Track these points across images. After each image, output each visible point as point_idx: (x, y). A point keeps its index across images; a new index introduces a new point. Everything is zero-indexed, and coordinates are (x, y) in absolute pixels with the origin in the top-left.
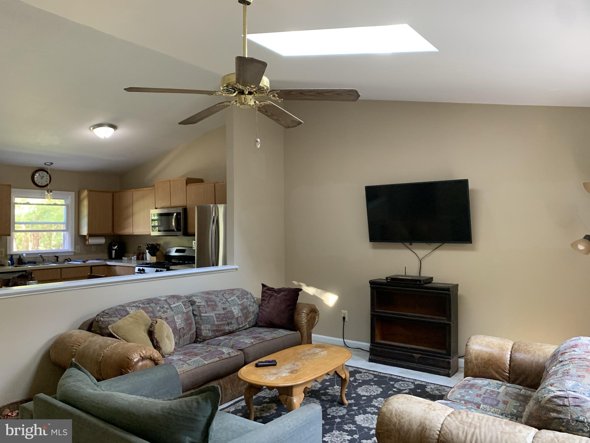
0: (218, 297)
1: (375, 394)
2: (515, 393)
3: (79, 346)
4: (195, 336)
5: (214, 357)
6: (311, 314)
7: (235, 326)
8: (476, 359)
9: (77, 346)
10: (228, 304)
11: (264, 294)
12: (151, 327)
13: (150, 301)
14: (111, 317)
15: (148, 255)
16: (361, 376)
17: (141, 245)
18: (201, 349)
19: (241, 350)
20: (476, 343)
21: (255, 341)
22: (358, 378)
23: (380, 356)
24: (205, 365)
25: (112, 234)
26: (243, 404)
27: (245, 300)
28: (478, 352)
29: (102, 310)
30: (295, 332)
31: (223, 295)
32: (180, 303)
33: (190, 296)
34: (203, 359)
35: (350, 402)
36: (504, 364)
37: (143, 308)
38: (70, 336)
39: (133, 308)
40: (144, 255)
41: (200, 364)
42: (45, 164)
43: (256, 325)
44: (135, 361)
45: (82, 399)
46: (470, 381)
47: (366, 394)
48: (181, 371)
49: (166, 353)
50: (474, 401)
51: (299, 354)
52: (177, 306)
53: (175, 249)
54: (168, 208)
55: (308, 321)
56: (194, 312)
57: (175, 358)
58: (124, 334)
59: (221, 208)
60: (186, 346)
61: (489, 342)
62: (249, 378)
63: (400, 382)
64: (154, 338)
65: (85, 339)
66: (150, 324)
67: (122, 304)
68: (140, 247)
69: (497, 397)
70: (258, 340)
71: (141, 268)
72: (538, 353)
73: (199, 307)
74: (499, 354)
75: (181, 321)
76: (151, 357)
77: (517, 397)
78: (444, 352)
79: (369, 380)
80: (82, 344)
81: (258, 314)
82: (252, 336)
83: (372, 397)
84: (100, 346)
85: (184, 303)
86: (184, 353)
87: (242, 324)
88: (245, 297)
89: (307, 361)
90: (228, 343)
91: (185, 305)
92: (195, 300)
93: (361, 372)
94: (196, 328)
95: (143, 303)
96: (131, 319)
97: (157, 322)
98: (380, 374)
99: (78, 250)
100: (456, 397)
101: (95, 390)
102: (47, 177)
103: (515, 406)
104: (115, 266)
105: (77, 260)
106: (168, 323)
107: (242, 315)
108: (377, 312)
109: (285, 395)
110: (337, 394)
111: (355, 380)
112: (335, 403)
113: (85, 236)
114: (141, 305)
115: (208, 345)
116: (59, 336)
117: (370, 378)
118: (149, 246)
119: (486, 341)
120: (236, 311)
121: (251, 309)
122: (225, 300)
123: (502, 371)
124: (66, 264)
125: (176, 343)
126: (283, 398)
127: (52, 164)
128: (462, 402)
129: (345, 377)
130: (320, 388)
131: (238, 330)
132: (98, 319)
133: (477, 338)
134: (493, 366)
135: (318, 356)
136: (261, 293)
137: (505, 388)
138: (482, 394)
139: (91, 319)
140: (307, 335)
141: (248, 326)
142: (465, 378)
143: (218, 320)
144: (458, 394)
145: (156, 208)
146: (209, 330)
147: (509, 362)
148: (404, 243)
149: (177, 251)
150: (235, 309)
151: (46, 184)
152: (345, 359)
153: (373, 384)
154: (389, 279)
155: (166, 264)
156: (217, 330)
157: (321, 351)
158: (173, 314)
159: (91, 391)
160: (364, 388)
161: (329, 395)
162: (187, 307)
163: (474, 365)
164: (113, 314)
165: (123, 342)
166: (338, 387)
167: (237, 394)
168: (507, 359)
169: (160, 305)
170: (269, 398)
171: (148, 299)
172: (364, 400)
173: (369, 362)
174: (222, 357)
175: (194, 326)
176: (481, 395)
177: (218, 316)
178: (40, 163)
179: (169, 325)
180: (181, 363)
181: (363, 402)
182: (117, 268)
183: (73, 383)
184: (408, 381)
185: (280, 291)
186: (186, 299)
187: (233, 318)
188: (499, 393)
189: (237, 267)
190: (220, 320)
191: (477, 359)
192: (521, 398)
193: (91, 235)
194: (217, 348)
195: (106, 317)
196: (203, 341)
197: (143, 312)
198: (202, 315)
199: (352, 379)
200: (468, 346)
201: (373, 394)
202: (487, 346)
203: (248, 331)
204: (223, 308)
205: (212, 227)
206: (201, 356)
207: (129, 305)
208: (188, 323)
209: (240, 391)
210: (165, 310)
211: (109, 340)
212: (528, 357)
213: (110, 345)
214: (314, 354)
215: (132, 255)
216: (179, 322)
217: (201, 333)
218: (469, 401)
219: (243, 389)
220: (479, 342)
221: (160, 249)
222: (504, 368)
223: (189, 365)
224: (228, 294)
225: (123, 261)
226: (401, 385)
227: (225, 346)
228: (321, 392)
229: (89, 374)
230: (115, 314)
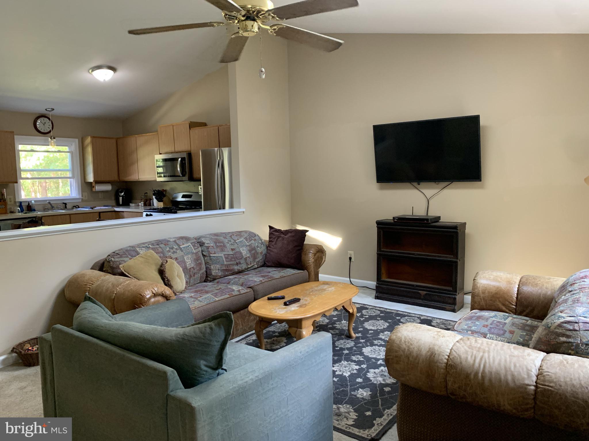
0: (226, 238)
1: (382, 328)
2: (521, 323)
3: (92, 284)
4: (205, 276)
5: (224, 294)
6: (318, 254)
7: (244, 266)
8: (483, 293)
9: (91, 284)
10: (236, 245)
11: (272, 236)
12: (161, 266)
13: (159, 242)
14: (121, 257)
15: (155, 201)
16: (367, 312)
17: (148, 192)
18: (212, 287)
19: (250, 287)
20: (483, 277)
21: (263, 280)
22: (364, 314)
23: (387, 294)
24: (216, 301)
25: (118, 181)
26: (254, 337)
27: (253, 242)
28: (485, 286)
29: (113, 251)
30: (303, 271)
31: (231, 236)
32: (190, 244)
33: (198, 237)
34: (214, 296)
35: (357, 335)
36: (511, 297)
37: (153, 249)
38: (83, 275)
39: (143, 248)
40: (151, 201)
41: (212, 301)
42: (46, 110)
43: (265, 265)
44: (147, 297)
45: (97, 329)
46: (476, 313)
47: (373, 328)
48: (193, 307)
49: (178, 290)
50: (481, 331)
51: (306, 290)
52: (187, 247)
53: (181, 195)
54: (172, 153)
55: (316, 261)
56: (204, 253)
57: (186, 295)
58: (136, 273)
59: (226, 152)
60: (197, 285)
61: (496, 276)
62: (259, 312)
63: (407, 318)
64: (165, 277)
65: (98, 278)
66: (160, 263)
67: (131, 244)
68: (147, 193)
69: (503, 327)
70: (267, 278)
71: (149, 213)
72: (546, 286)
73: (208, 248)
74: (507, 288)
75: (191, 261)
76: (163, 294)
77: (523, 327)
78: (451, 289)
79: (376, 315)
80: (94, 283)
81: (266, 255)
82: (260, 275)
83: (379, 331)
84: (112, 284)
85: (193, 244)
86: (195, 291)
87: (251, 264)
88: (253, 238)
89: (315, 296)
90: (238, 281)
91: (194, 246)
92: (204, 241)
93: (367, 309)
94: (206, 268)
95: (153, 244)
96: (140, 259)
97: (167, 262)
98: (386, 310)
99: (85, 196)
100: (462, 328)
101: (110, 321)
102: (49, 124)
103: (521, 335)
104: (123, 212)
105: (86, 207)
106: (178, 263)
107: (250, 256)
108: (383, 251)
109: (294, 327)
110: (344, 328)
111: (362, 316)
112: (343, 337)
113: (91, 183)
114: (151, 246)
115: (218, 283)
116: (72, 276)
117: (377, 313)
118: (156, 192)
119: (494, 276)
120: (245, 252)
121: (259, 250)
122: (233, 241)
123: (509, 304)
124: (75, 211)
125: (187, 282)
126: (293, 330)
127: (53, 109)
128: (468, 332)
129: (352, 312)
130: (327, 323)
131: (247, 269)
132: (109, 260)
133: (485, 273)
134: (500, 299)
135: (326, 292)
136: (268, 235)
137: (512, 319)
138: (489, 324)
139: (102, 259)
140: (315, 274)
141: (256, 266)
142: (471, 311)
143: (227, 260)
144: (465, 325)
145: (160, 154)
146: (219, 269)
147: (516, 295)
148: (412, 183)
149: (184, 196)
150: (243, 250)
151: (49, 130)
152: (352, 294)
153: (379, 319)
154: (396, 219)
155: (173, 209)
156: (226, 270)
157: (329, 288)
158: (183, 254)
159: (107, 321)
160: (370, 323)
161: (337, 329)
162: (196, 247)
163: (481, 299)
164: (123, 254)
165: (134, 281)
166: (345, 322)
167: (247, 329)
168: (514, 292)
169: (169, 246)
170: (279, 333)
171: (157, 240)
172: (371, 334)
173: (375, 299)
174: (232, 294)
175: (204, 266)
176: (487, 326)
177: (227, 257)
178: (41, 109)
179: (180, 265)
180: (192, 300)
181: (370, 335)
182: (125, 214)
183: (88, 315)
184: (413, 316)
185: (286, 232)
186: (195, 241)
187: (241, 259)
188: (505, 323)
189: (244, 210)
190: (229, 260)
191: (485, 292)
192: (528, 328)
193: (97, 182)
194: (227, 286)
195: (117, 257)
196: (213, 280)
197: (153, 252)
198: (211, 255)
199: (359, 315)
200: (475, 280)
201: (380, 328)
202: (495, 280)
203: (256, 270)
204: (232, 249)
205: (218, 171)
206: (212, 293)
207: (139, 246)
208: (197, 263)
209: (251, 326)
210: (174, 250)
211: (121, 278)
212: (535, 289)
213: (122, 283)
214: (322, 290)
215: (139, 201)
216: (189, 262)
217: (212, 273)
218: (475, 331)
219: (253, 324)
220: (487, 277)
221: (167, 194)
222: (512, 300)
223: (201, 301)
224: (236, 236)
225: (130, 207)
226: (407, 320)
227: (235, 284)
228: (329, 326)
229: (103, 307)
230: (126, 254)
